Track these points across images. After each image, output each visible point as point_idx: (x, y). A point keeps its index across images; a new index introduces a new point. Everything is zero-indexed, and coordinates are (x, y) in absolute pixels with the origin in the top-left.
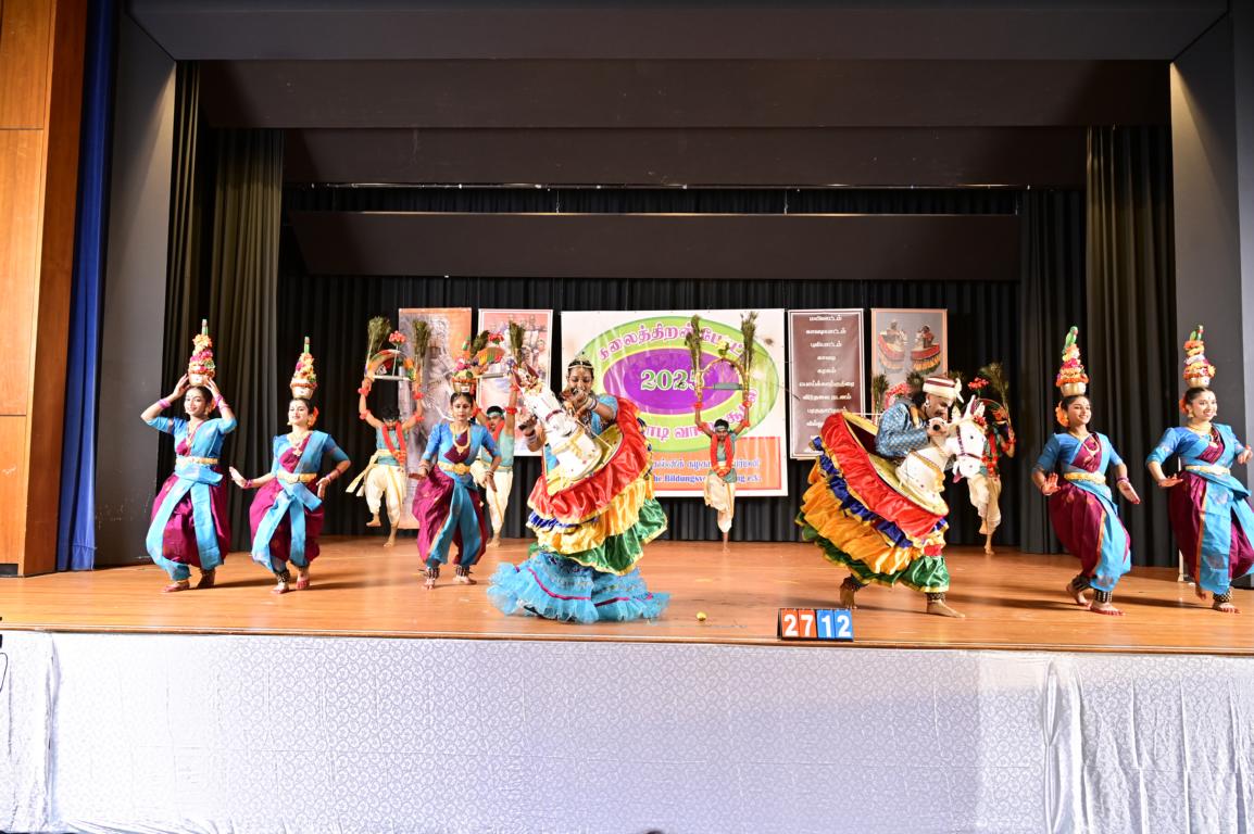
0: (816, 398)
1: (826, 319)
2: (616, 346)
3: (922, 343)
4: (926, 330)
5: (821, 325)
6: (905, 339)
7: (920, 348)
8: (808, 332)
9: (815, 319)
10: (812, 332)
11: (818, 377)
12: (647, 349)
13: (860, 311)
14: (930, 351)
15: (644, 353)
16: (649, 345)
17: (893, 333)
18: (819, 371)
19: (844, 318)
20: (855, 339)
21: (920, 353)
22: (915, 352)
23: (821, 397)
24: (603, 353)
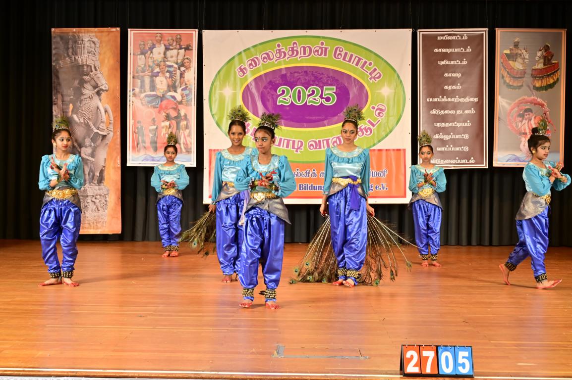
0: (442, 112)
1: (453, 38)
2: (254, 63)
3: (542, 61)
4: (546, 48)
5: (447, 44)
6: (527, 57)
7: (540, 66)
8: (436, 50)
9: (443, 38)
10: (440, 50)
11: (444, 93)
12: (283, 66)
13: (484, 31)
14: (550, 68)
15: (280, 70)
16: (286, 63)
17: (515, 51)
18: (446, 87)
19: (470, 37)
20: (480, 58)
21: (541, 70)
22: (535, 70)
23: (447, 112)
24: (241, 70)
